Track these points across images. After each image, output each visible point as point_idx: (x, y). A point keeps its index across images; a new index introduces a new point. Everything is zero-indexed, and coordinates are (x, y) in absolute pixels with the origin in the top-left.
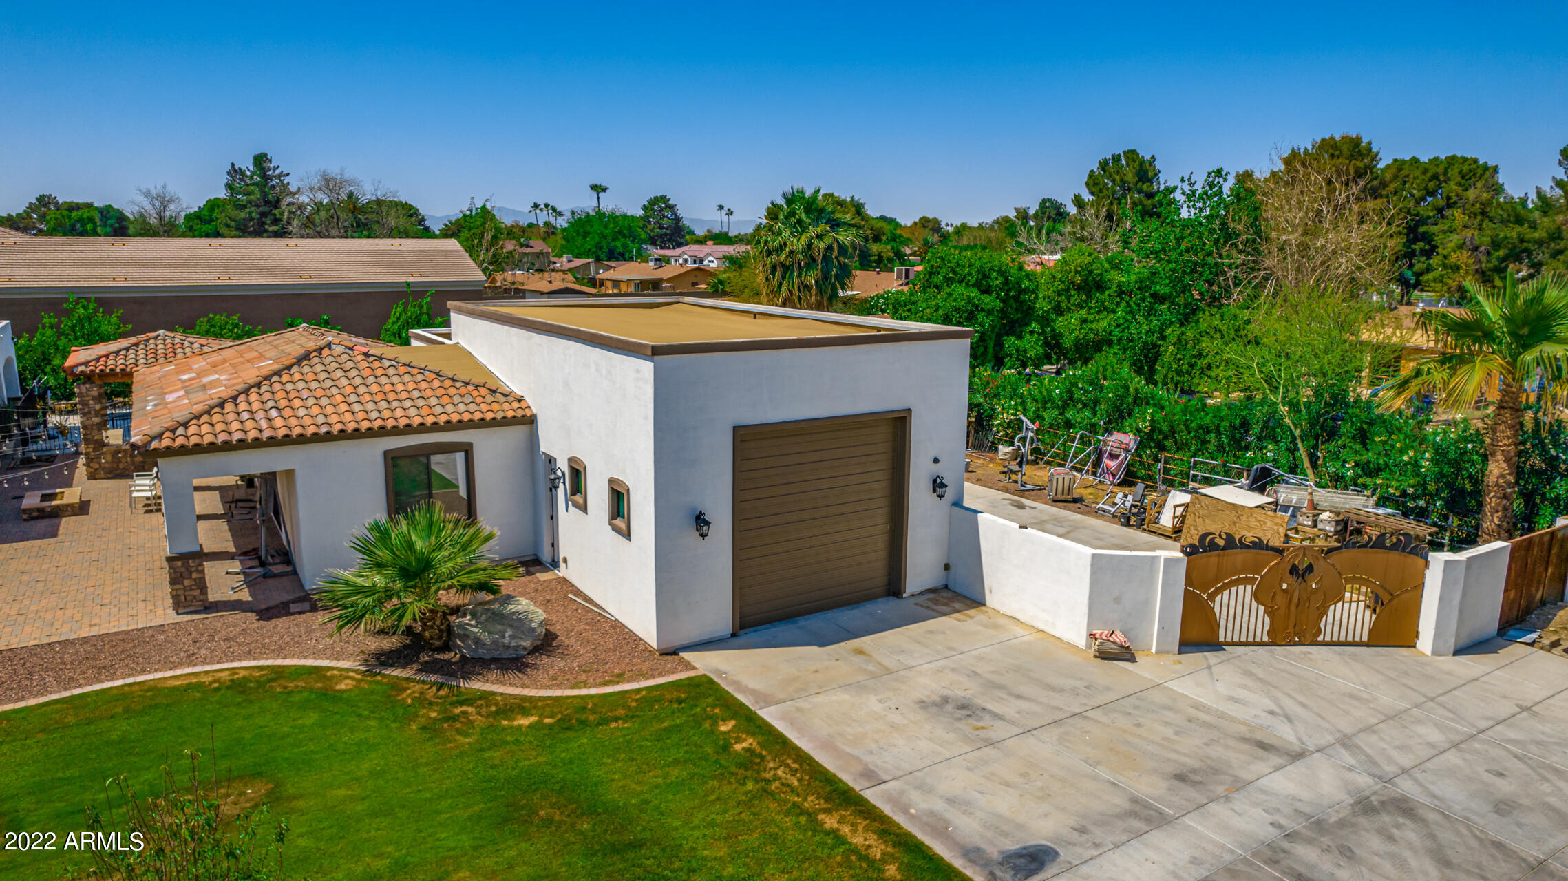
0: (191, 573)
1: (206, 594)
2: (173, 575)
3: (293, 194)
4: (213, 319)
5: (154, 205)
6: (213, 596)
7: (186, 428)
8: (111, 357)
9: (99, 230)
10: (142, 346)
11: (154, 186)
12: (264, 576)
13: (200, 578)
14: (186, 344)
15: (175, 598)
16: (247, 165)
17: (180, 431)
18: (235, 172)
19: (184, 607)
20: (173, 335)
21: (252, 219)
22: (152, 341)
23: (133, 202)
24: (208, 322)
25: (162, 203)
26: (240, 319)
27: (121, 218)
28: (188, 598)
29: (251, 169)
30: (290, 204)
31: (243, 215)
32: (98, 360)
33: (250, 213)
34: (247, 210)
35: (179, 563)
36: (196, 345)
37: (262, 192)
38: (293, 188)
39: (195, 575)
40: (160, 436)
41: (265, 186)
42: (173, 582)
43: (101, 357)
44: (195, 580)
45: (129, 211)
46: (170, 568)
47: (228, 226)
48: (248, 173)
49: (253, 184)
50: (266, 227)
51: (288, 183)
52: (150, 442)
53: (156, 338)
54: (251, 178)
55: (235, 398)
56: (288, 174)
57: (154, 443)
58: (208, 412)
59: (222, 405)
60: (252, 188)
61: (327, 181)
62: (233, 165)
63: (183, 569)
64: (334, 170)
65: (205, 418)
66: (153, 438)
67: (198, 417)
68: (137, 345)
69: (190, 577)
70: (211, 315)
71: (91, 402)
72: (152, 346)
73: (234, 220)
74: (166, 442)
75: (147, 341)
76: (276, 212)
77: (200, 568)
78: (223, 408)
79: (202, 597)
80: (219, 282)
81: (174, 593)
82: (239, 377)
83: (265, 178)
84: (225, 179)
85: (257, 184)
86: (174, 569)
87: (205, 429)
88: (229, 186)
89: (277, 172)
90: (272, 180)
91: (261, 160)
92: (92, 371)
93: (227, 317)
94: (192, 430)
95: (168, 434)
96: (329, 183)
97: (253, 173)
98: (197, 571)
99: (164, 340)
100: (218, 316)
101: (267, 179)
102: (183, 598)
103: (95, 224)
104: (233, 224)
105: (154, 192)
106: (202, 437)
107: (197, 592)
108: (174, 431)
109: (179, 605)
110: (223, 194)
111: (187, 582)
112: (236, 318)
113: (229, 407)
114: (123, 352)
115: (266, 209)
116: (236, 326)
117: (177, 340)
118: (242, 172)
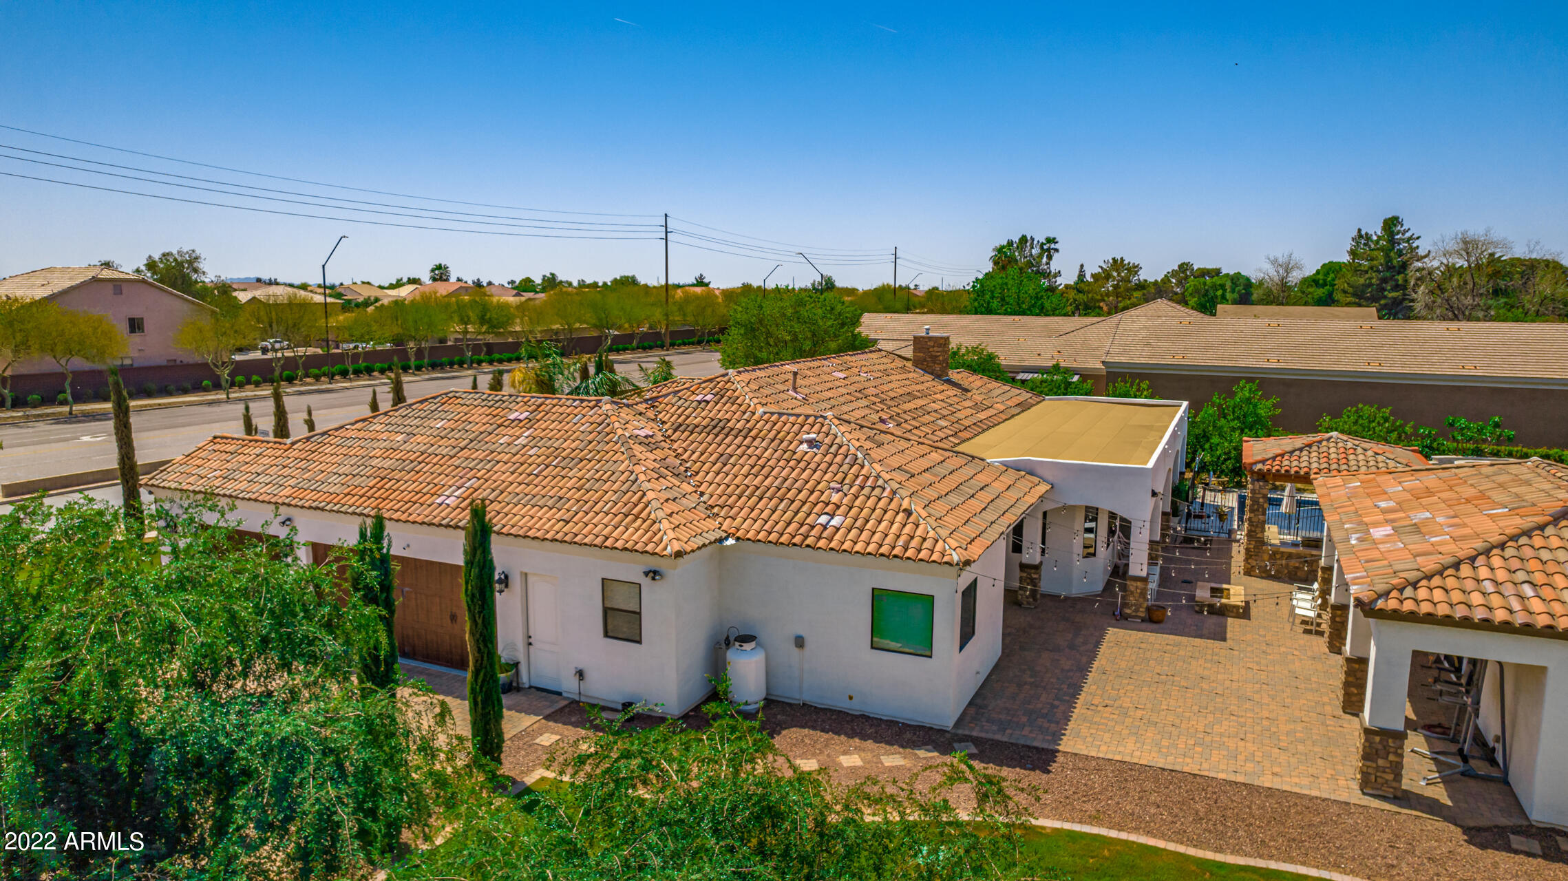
0: (1388, 753)
1: (1400, 781)
2: (1368, 750)
3: (1420, 259)
4: (1362, 409)
5: (1278, 272)
6: (1406, 784)
7: (1415, 589)
8: (1286, 457)
9: (1228, 296)
10: (1315, 448)
11: (1280, 254)
12: (1463, 774)
13: (1397, 762)
14: (1359, 450)
15: (1365, 775)
16: (1375, 229)
17: (1408, 592)
18: (1361, 237)
19: (1373, 788)
20: (1345, 438)
21: (1371, 285)
22: (1324, 443)
23: (1260, 270)
24: (1356, 412)
25: (1286, 271)
26: (1391, 413)
27: (1248, 284)
28: (1379, 780)
29: (1379, 233)
30: (1419, 270)
31: (1362, 281)
32: (1274, 458)
33: (1371, 278)
34: (1367, 276)
35: (1377, 739)
36: (1370, 453)
37: (1387, 256)
38: (1421, 252)
39: (1391, 757)
40: (1386, 594)
41: (1391, 250)
42: (1365, 757)
43: (1277, 456)
44: (1391, 762)
45: (1254, 276)
46: (1366, 740)
47: (1345, 292)
48: (1375, 238)
49: (1378, 249)
50: (1386, 293)
51: (1418, 247)
52: (1376, 600)
53: (1328, 440)
54: (1377, 242)
55: (1473, 559)
56: (1418, 238)
57: (1380, 601)
58: (1440, 573)
59: (1456, 565)
60: (1375, 253)
61: (1466, 243)
62: (1359, 230)
63: (1380, 747)
64: (1476, 229)
65: (1436, 581)
66: (1380, 596)
67: (1429, 577)
68: (1310, 446)
69: (1386, 758)
70: (1360, 406)
71: (1261, 500)
72: (1325, 449)
73: (1351, 287)
74: (1392, 604)
75: (1320, 442)
76: (1400, 278)
77: (1399, 751)
78: (1458, 569)
79: (1394, 784)
80: (1369, 369)
81: (1365, 769)
82: (1465, 525)
83: (1392, 242)
84: (1348, 244)
85: (1382, 249)
86: (1371, 743)
87: (1438, 595)
88: (1353, 253)
89: (1408, 235)
90: (1399, 244)
91: (1391, 224)
92: (1269, 470)
93: (1378, 409)
94: (1422, 593)
95: (1394, 594)
96: (1468, 245)
97: (1379, 238)
98: (1396, 754)
99: (1337, 443)
100: (1367, 407)
101: (1394, 243)
102: (1373, 778)
103: (1225, 290)
104: (1350, 290)
105: (1280, 260)
106: (1435, 604)
107: (1390, 777)
108: (1401, 590)
109: (1368, 783)
110: (1345, 258)
111: (1381, 762)
112: (1386, 411)
113: (1465, 570)
114: (1297, 453)
115: (1388, 274)
116: (1386, 420)
117: (1349, 445)
118: (1368, 237)
